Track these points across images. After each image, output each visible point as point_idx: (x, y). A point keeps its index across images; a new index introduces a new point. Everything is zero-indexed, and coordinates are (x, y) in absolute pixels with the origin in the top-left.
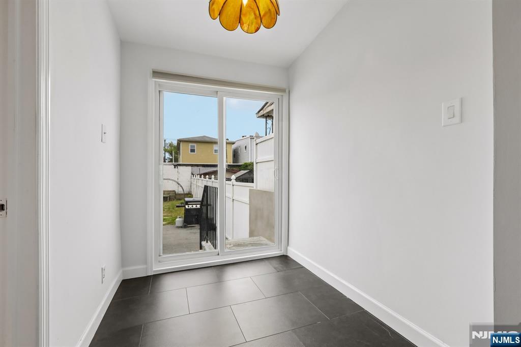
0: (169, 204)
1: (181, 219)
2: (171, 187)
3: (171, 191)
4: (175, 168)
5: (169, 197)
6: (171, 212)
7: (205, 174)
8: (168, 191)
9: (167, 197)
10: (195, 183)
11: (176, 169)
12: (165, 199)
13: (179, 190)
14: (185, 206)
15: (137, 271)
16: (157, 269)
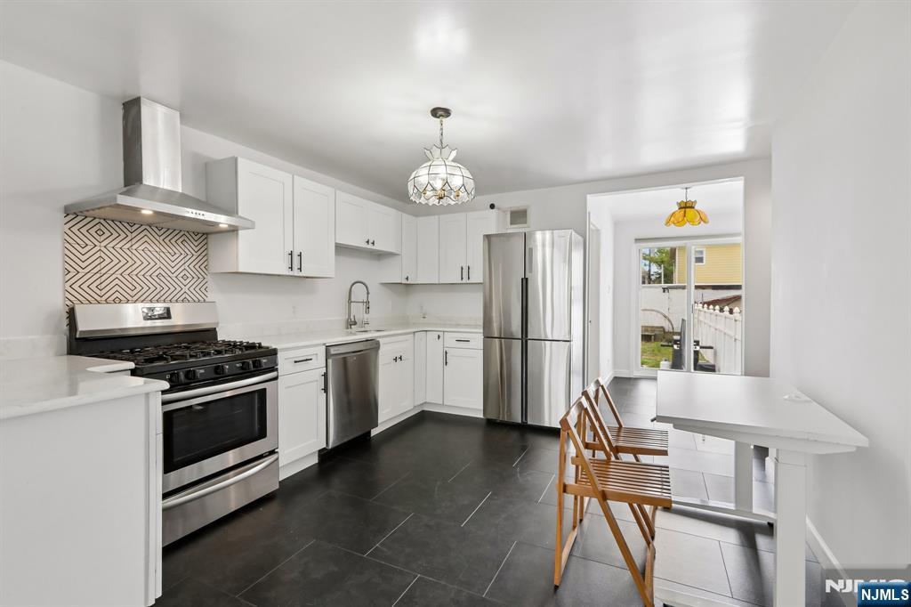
0: (653, 345)
1: (666, 363)
2: (657, 321)
3: (657, 327)
4: (664, 291)
5: (655, 336)
6: (656, 355)
7: (714, 303)
8: (653, 327)
9: (651, 336)
10: (696, 316)
11: (666, 294)
12: (646, 338)
13: (668, 327)
14: (672, 346)
15: (624, 373)
16: (635, 374)
